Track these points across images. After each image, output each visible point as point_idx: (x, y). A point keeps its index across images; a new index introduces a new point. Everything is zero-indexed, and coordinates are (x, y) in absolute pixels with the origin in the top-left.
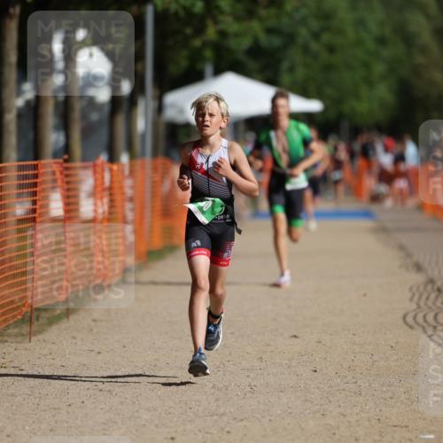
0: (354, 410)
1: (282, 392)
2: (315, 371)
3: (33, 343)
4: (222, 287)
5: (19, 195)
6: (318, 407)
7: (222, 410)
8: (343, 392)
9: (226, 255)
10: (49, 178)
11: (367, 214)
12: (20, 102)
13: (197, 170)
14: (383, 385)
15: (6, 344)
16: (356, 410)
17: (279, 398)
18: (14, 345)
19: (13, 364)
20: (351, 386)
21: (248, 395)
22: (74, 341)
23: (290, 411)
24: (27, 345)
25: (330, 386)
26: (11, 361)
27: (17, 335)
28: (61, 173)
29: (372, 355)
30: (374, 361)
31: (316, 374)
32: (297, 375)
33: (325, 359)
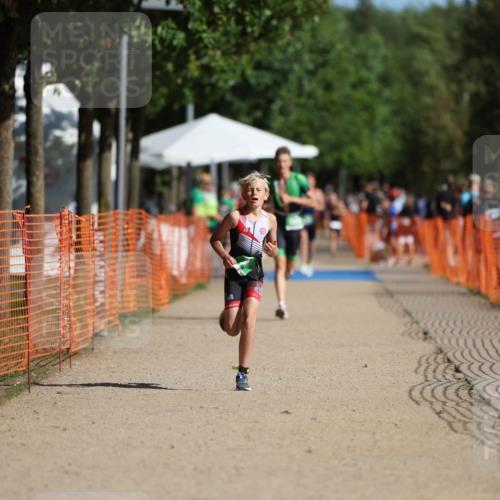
2: (309, 452)
8: (341, 476)
10: (8, 230)
13: (245, 233)
14: (386, 468)
20: (351, 468)
22: (36, 416)
29: (374, 434)
30: (376, 441)
31: (310, 455)
32: (289, 456)
33: (321, 438)
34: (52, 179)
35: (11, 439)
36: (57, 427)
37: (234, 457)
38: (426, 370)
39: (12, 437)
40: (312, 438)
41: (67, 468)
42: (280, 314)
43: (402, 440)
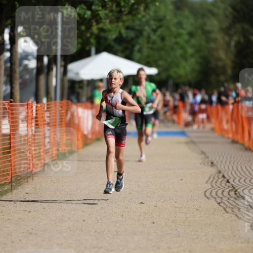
1: (134, 234)
2: (153, 223)
6: (155, 244)
7: (100, 245)
8: (169, 235)
14: (192, 231)
17: (133, 238)
20: (174, 231)
21: (115, 236)
22: (15, 205)
25: (162, 232)
28: (9, 108)
30: (187, 218)
31: (154, 225)
32: (143, 225)
33: (159, 216)
34: (23, 85)
35: (3, 217)
36: (26, 211)
37: (115, 226)
38: (212, 182)
40: (155, 216)
41: (31, 231)
43: (200, 217)
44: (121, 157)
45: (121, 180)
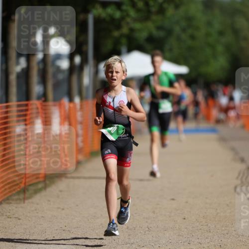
0: (206, 240)
1: (165, 230)
2: (184, 219)
3: (26, 204)
4: (127, 180)
5: (18, 121)
6: (186, 239)
7: (132, 241)
8: (200, 230)
9: (128, 159)
10: (35, 111)
11: (213, 131)
12: (18, 69)
13: (107, 106)
14: (222, 227)
15: (11, 205)
16: (208, 240)
17: (164, 234)
18: (15, 205)
19: (14, 216)
20: (205, 227)
21: (147, 232)
22: (49, 203)
23: (170, 241)
24: (22, 205)
25: (193, 227)
26: (14, 214)
27: (17, 200)
28: (42, 108)
29: (217, 209)
30: (218, 213)
31: (184, 220)
32: (174, 221)
33: (190, 212)
35: (36, 214)
36: (59, 208)
37: (147, 222)
38: (242, 178)
39: (37, 213)
40: (186, 212)
42: (153, 174)
43: (231, 213)
44: (125, 182)
45: (126, 209)
